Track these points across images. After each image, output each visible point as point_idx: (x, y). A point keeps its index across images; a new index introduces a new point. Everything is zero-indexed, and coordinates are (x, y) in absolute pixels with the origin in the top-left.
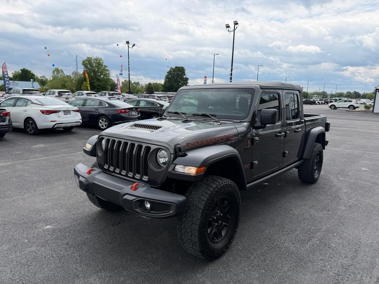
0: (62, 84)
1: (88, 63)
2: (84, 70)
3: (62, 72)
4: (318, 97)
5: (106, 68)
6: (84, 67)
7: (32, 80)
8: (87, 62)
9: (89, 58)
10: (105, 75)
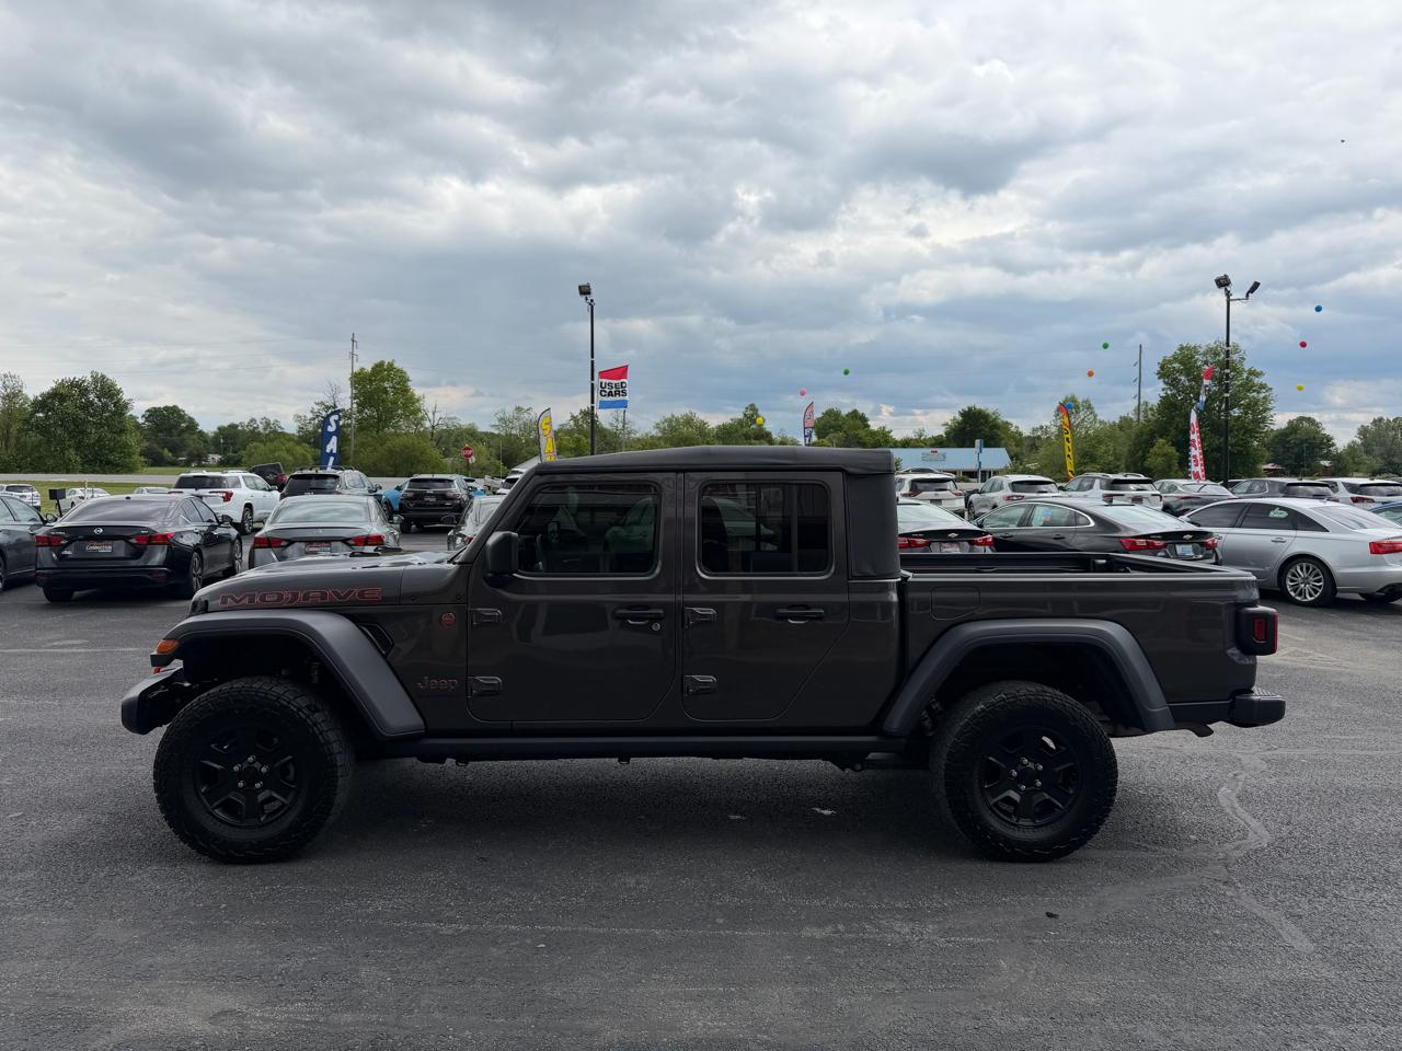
0: (1083, 449)
1: (1181, 368)
2: (1163, 394)
3: (1089, 407)
5: (1257, 380)
6: (1166, 383)
7: (977, 442)
8: (1176, 365)
9: (1188, 348)
10: (1252, 406)
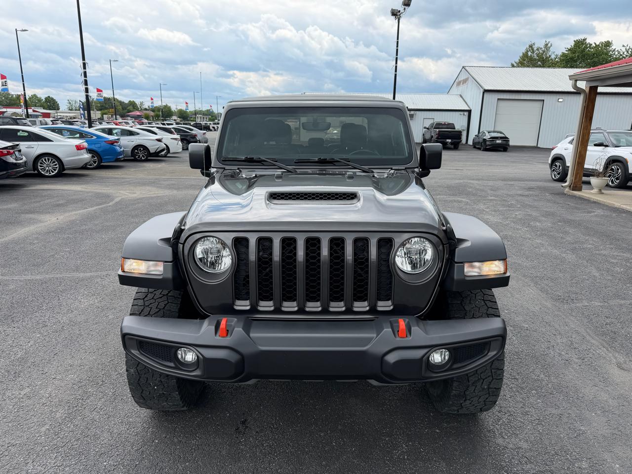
4: (204, 118)
